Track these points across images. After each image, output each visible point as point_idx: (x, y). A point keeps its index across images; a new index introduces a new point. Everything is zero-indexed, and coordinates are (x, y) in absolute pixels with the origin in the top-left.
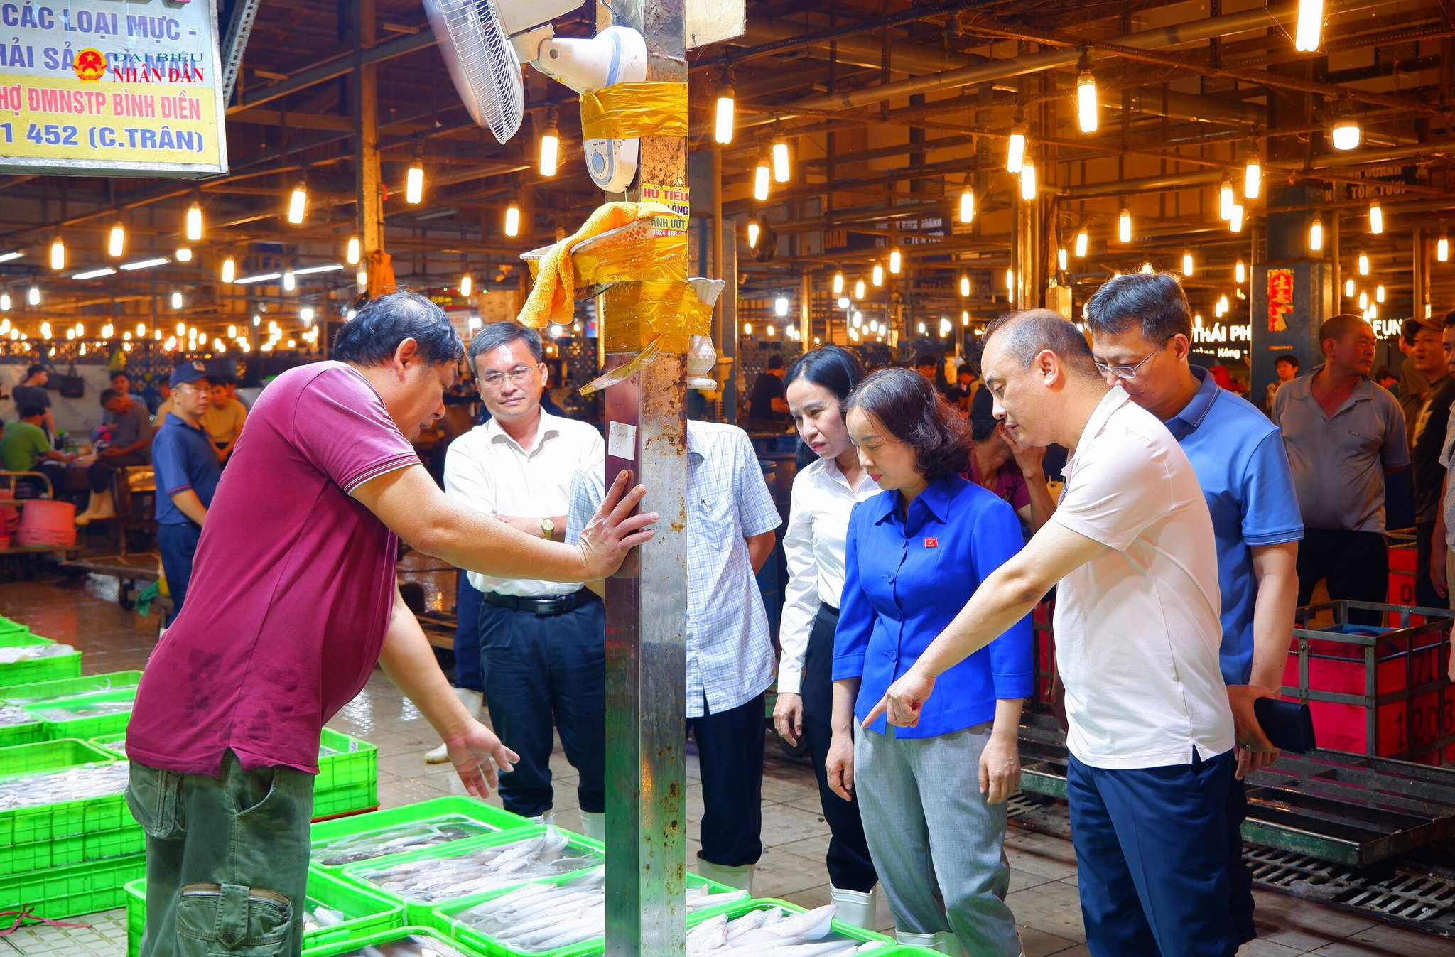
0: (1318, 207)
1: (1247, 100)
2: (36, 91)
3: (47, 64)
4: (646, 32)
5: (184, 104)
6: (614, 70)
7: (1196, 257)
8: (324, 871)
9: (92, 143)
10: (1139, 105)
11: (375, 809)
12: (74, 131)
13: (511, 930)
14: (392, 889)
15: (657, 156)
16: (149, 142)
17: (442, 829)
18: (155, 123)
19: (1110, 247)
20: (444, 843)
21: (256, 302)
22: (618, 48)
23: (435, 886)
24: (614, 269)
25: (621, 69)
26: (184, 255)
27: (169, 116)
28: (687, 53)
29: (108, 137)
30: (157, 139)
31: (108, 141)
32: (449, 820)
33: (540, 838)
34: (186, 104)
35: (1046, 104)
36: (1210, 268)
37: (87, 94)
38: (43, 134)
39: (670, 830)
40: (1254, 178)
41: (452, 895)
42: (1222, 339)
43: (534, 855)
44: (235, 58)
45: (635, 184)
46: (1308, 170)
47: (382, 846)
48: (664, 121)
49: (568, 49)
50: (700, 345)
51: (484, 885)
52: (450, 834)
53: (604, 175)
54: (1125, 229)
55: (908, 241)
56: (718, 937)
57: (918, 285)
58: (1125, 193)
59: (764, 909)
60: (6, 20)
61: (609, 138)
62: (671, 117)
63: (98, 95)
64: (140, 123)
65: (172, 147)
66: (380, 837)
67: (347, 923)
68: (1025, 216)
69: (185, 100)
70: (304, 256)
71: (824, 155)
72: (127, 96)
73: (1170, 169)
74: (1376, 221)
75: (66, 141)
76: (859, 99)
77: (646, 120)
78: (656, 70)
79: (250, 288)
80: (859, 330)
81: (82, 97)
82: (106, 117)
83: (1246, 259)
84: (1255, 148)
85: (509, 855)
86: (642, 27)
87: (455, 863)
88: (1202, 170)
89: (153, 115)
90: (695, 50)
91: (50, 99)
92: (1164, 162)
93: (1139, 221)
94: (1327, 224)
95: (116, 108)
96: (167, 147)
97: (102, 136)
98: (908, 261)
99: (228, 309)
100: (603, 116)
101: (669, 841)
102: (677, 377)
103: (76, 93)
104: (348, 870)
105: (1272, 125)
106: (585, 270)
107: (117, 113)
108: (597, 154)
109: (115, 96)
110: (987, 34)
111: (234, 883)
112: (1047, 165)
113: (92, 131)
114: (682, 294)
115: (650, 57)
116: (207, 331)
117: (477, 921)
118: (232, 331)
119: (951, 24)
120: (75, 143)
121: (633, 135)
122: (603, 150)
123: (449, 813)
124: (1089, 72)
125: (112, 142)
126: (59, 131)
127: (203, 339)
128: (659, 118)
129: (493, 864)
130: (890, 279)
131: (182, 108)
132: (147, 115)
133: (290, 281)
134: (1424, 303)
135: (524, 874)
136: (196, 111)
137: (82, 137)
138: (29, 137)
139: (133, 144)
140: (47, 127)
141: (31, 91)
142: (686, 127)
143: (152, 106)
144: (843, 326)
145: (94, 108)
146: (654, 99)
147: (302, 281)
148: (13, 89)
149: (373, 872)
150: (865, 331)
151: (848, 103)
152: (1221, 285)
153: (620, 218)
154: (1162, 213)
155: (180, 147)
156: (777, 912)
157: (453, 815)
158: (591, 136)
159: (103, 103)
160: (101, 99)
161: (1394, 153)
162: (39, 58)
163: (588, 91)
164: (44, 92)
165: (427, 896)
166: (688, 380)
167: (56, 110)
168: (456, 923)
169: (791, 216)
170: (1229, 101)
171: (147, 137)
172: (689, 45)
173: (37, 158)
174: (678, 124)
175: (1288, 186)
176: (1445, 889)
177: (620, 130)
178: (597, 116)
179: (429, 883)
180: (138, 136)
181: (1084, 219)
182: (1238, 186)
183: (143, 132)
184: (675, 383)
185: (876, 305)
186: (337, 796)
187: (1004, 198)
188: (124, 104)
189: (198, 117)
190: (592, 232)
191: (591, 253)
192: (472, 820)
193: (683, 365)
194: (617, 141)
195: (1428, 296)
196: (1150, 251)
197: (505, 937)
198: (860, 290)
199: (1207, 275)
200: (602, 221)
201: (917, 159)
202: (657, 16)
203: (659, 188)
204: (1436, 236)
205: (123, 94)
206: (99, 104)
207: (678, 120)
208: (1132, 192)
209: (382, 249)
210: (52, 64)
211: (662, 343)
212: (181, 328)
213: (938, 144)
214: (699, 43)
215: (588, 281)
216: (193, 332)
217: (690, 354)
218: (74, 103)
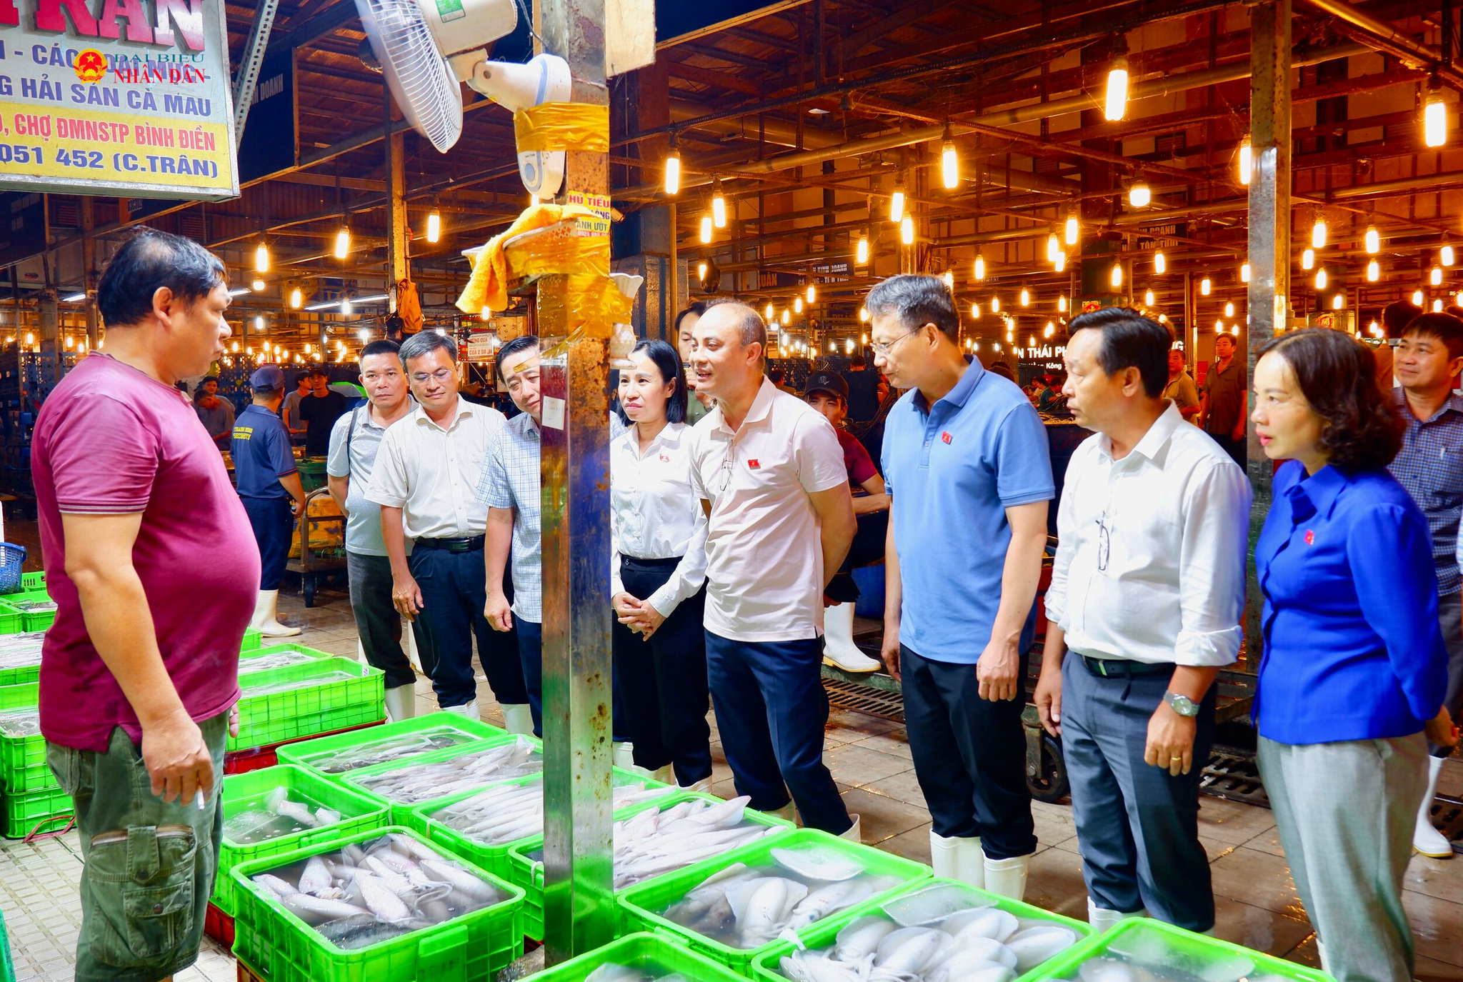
0: (1118, 255)
1: (1067, 177)
2: (64, 121)
3: (74, 98)
4: (571, 60)
5: (200, 137)
6: (542, 92)
7: (1032, 293)
8: (326, 778)
9: (117, 167)
10: (989, 179)
11: (383, 723)
12: (100, 157)
13: (477, 826)
14: (379, 793)
15: (581, 167)
16: (168, 168)
17: (432, 739)
18: (175, 152)
19: (970, 285)
20: (433, 751)
21: (324, 325)
22: (545, 73)
23: (418, 789)
24: (541, 263)
25: (548, 90)
26: (259, 286)
27: (187, 146)
28: (608, 81)
29: (131, 162)
30: (176, 165)
31: (131, 166)
32: (439, 731)
33: (512, 745)
34: (202, 137)
35: (921, 169)
36: (1041, 302)
37: (111, 125)
38: (71, 158)
39: (597, 745)
40: (1073, 229)
41: (433, 796)
42: (1049, 355)
43: (504, 760)
44: (245, 99)
45: (561, 193)
46: (1110, 226)
47: (380, 755)
48: (587, 137)
49: (501, 72)
50: (622, 331)
51: (459, 788)
52: (438, 742)
53: (535, 183)
54: (979, 270)
55: (822, 279)
56: (650, 827)
57: (830, 315)
58: (979, 243)
59: (689, 801)
60: (36, 59)
61: (538, 151)
62: (594, 135)
63: (121, 126)
64: (160, 151)
65: (189, 172)
66: (381, 746)
67: (343, 822)
68: (906, 260)
69: (201, 133)
70: (361, 289)
71: (757, 216)
72: (148, 128)
73: (1012, 225)
74: (1160, 264)
75: (92, 164)
76: (780, 165)
77: (570, 136)
78: (578, 94)
79: (320, 313)
80: (787, 348)
81: (106, 127)
82: (129, 145)
83: (1067, 294)
84: (1073, 208)
85: (484, 760)
86: (567, 56)
87: (439, 768)
88: (1035, 225)
89: (172, 145)
90: (615, 78)
91: (78, 128)
92: (1007, 218)
93: (991, 264)
94: (1125, 268)
95: (138, 138)
96: (185, 173)
97: (126, 161)
98: (822, 295)
99: (306, 331)
100: (532, 132)
101: (597, 754)
102: (600, 358)
103: (101, 124)
104: (346, 776)
105: (1085, 191)
106: (516, 263)
107: (139, 142)
108: (529, 165)
109: (137, 128)
110: (873, 110)
111: (140, 825)
112: (922, 220)
113: (116, 157)
114: (604, 287)
115: (574, 82)
116: (290, 348)
117: (450, 818)
118: (308, 348)
119: (845, 100)
120: (102, 167)
121: (560, 148)
122: (534, 160)
123: (439, 724)
124: (951, 142)
125: (135, 167)
126: (86, 155)
127: (286, 354)
128: (582, 135)
129: (469, 768)
130: (809, 310)
131: (198, 140)
132: (167, 145)
133: (346, 307)
134: (1192, 326)
135: (494, 777)
136: (210, 142)
137: (107, 161)
138: (58, 160)
139: (154, 169)
140: (75, 153)
141: (59, 120)
142: (607, 143)
143: (171, 137)
144: (774, 345)
145: (118, 138)
146: (577, 118)
147: (359, 310)
148: (42, 119)
149: (367, 777)
150: (792, 349)
151: (771, 169)
152: (1049, 314)
153: (547, 219)
154: (1007, 258)
155: (196, 173)
156: (700, 804)
157: (443, 727)
158: (523, 150)
159: (127, 133)
160: (124, 130)
161: (1172, 213)
162: (67, 93)
163: (520, 109)
164: (72, 122)
165: (411, 798)
166: (611, 361)
167: (83, 138)
168: (430, 821)
169: (735, 260)
170: (1055, 178)
171: (167, 164)
172: (609, 73)
173: (66, 178)
174: (600, 141)
175: (1097, 238)
176: (1221, 761)
177: (547, 143)
178: (528, 132)
179: (414, 786)
180: (158, 163)
181: (950, 263)
182: (1060, 236)
183: (163, 159)
184: (599, 364)
185: (800, 328)
186: (350, 712)
187: (892, 247)
188: (145, 135)
189: (213, 148)
190: (521, 230)
191: (519, 248)
192: (458, 731)
193: (606, 348)
194: (545, 153)
195: (1195, 321)
196: (998, 288)
197: (472, 832)
198: (786, 317)
199: (1039, 307)
200: (530, 220)
201: (829, 220)
202: (581, 47)
203: (583, 195)
204: (1200, 277)
205: (145, 126)
206: (122, 135)
207: (601, 137)
208: (985, 242)
209: (409, 279)
210: (79, 98)
211: (587, 329)
212: (267, 346)
213: (844, 208)
214: (617, 72)
215: (518, 273)
216: (277, 349)
217: (613, 340)
218: (99, 133)
